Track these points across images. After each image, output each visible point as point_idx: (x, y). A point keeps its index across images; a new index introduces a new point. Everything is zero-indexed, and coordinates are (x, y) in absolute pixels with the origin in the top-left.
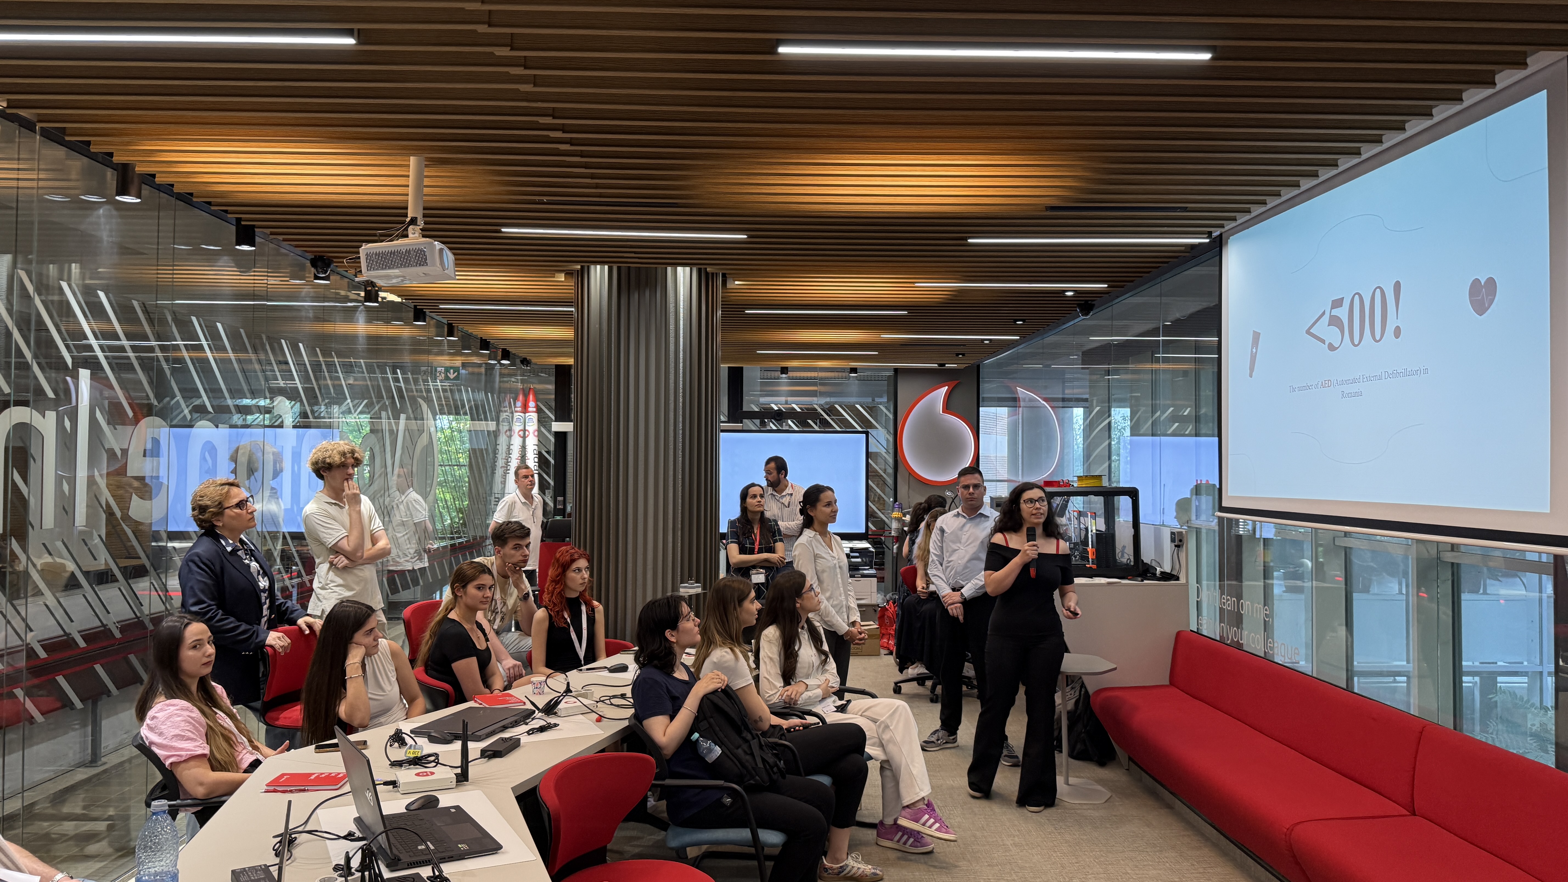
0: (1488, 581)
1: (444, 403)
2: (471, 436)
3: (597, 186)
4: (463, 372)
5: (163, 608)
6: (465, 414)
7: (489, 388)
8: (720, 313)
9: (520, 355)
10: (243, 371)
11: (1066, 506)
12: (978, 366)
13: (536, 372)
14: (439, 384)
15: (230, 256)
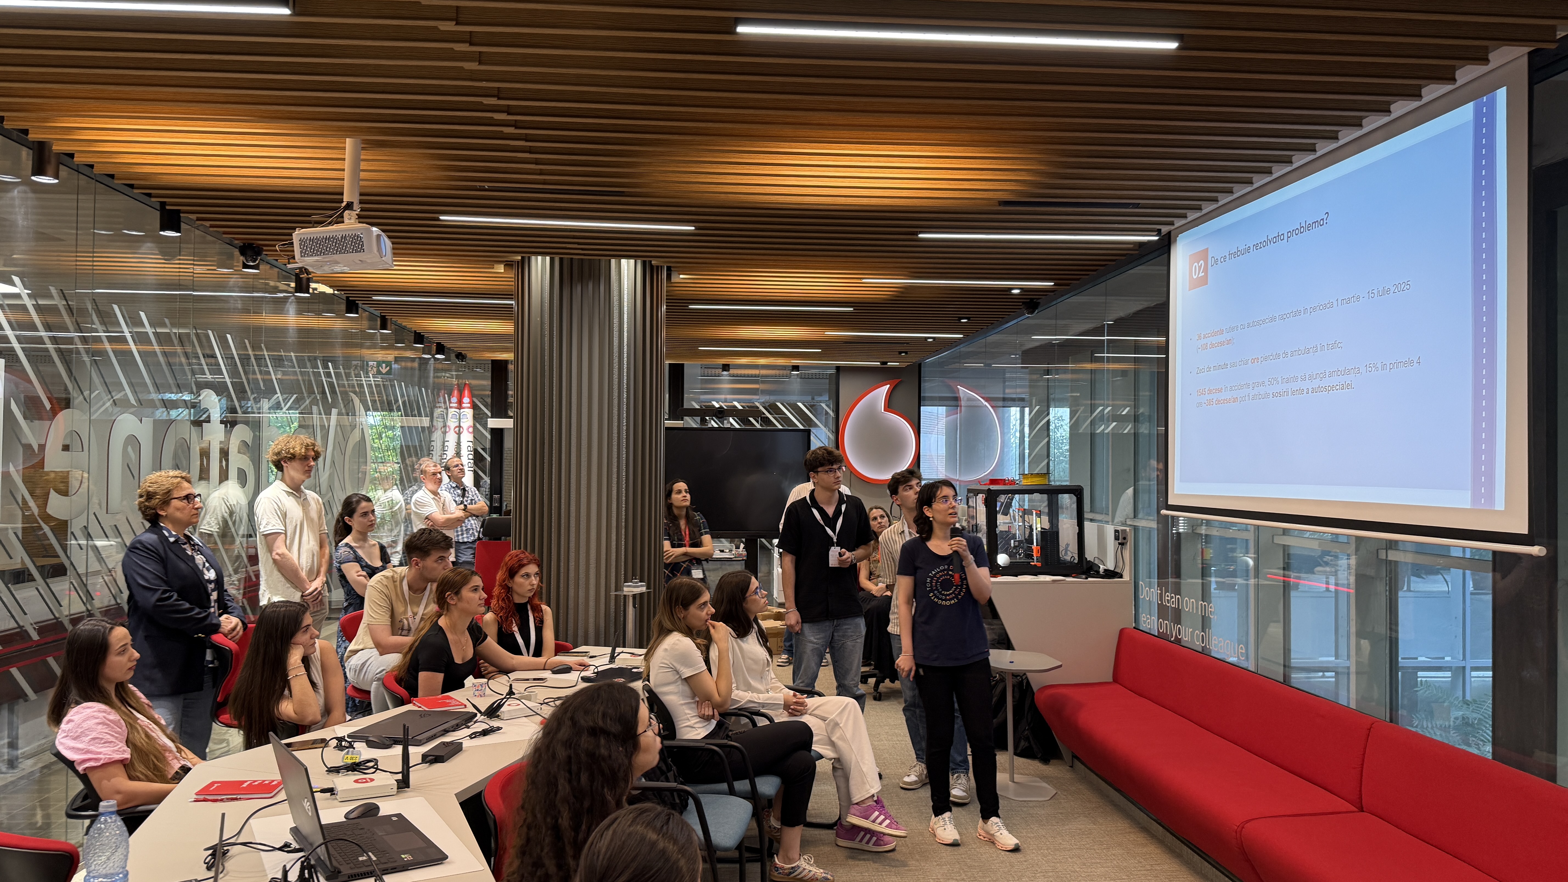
0: (1413, 578)
1: (377, 398)
2: (403, 432)
3: (541, 173)
4: (395, 366)
5: (84, 609)
6: (399, 410)
7: (422, 382)
8: (664, 308)
9: (456, 349)
10: (169, 365)
11: (1010, 506)
12: (920, 365)
13: (471, 367)
14: (372, 379)
15: (153, 242)
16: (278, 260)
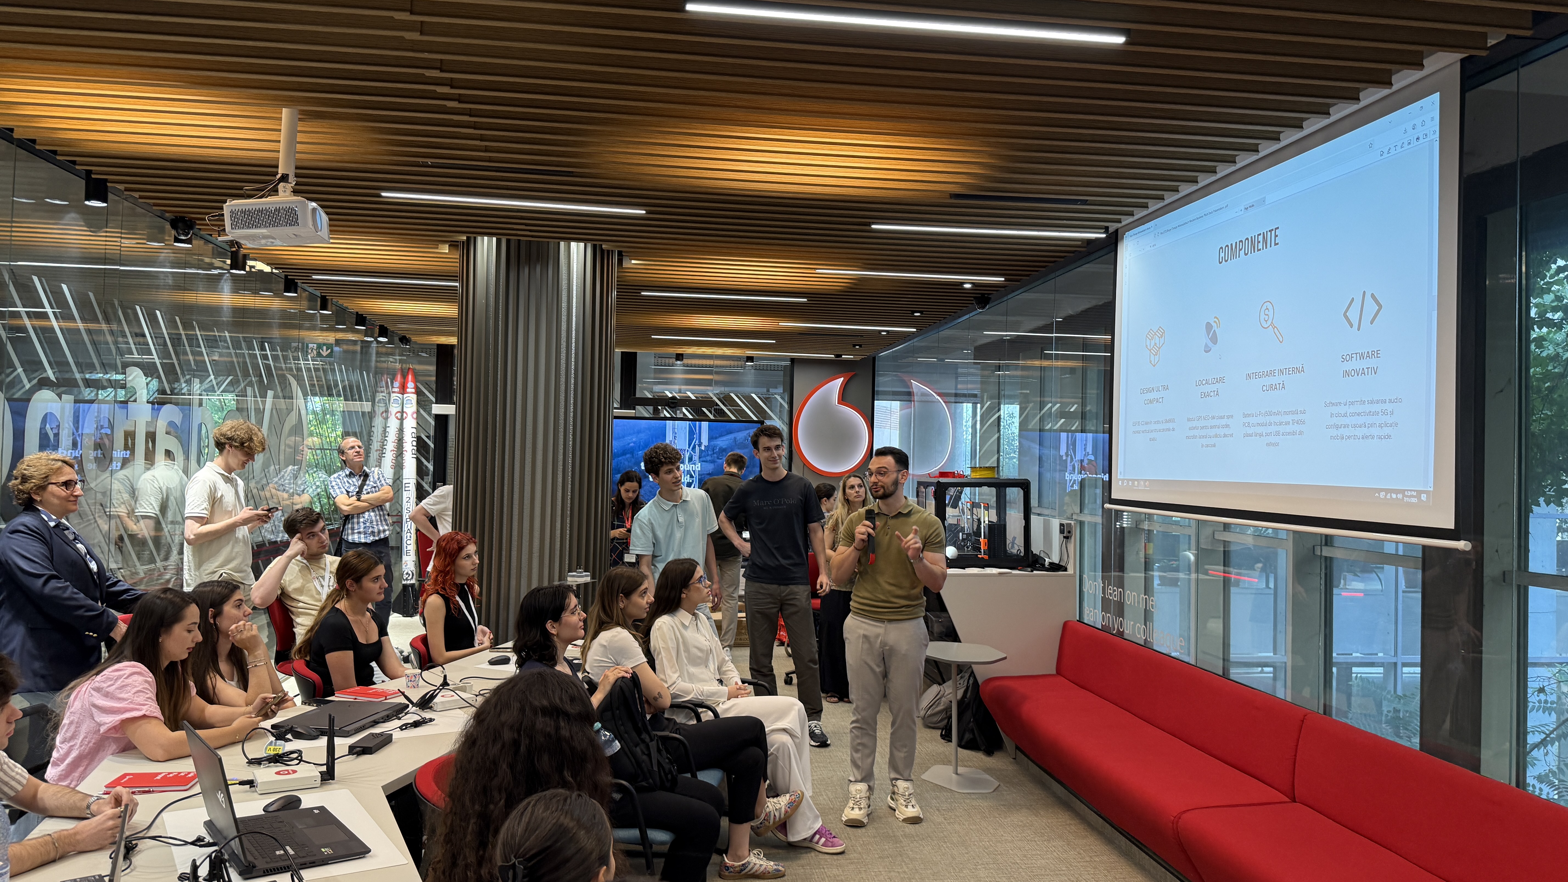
1: (316, 382)
2: (344, 417)
3: (486, 150)
4: (336, 349)
6: (339, 395)
7: (364, 366)
8: (615, 294)
9: (399, 332)
10: (94, 343)
11: (960, 498)
12: (874, 359)
13: (416, 351)
14: (311, 362)
15: (78, 213)
16: (211, 235)
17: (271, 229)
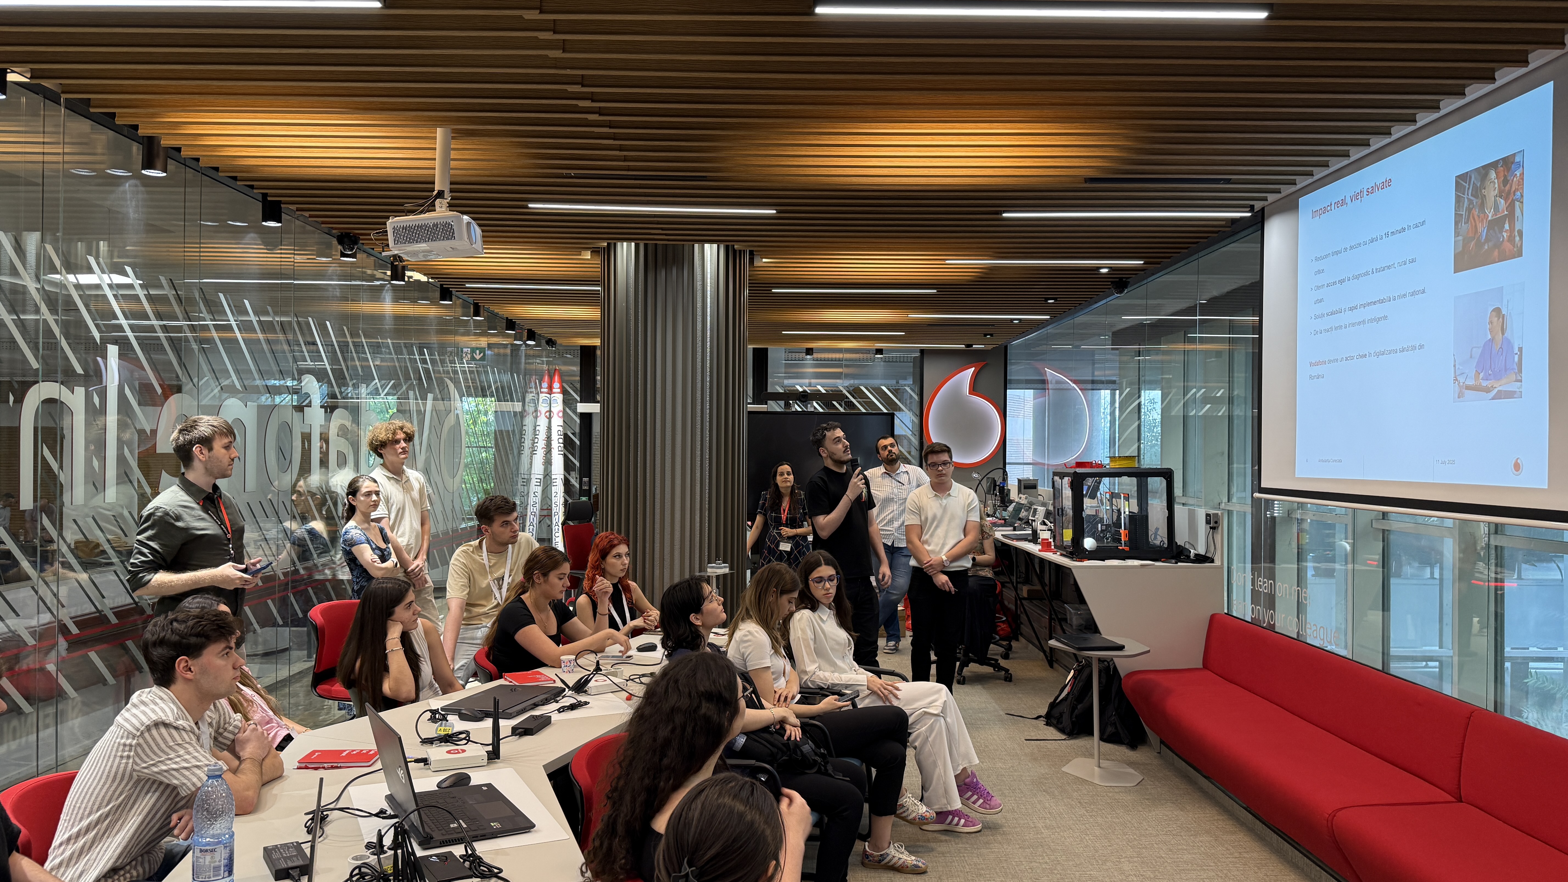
0: (1524, 566)
1: (471, 385)
2: (496, 417)
3: (625, 159)
4: (488, 352)
6: (492, 396)
7: (514, 367)
8: (747, 292)
9: (546, 335)
10: (273, 352)
11: (1098, 488)
12: (1006, 347)
13: (561, 353)
14: (466, 365)
15: (256, 233)
16: (373, 249)
17: (431, 244)
